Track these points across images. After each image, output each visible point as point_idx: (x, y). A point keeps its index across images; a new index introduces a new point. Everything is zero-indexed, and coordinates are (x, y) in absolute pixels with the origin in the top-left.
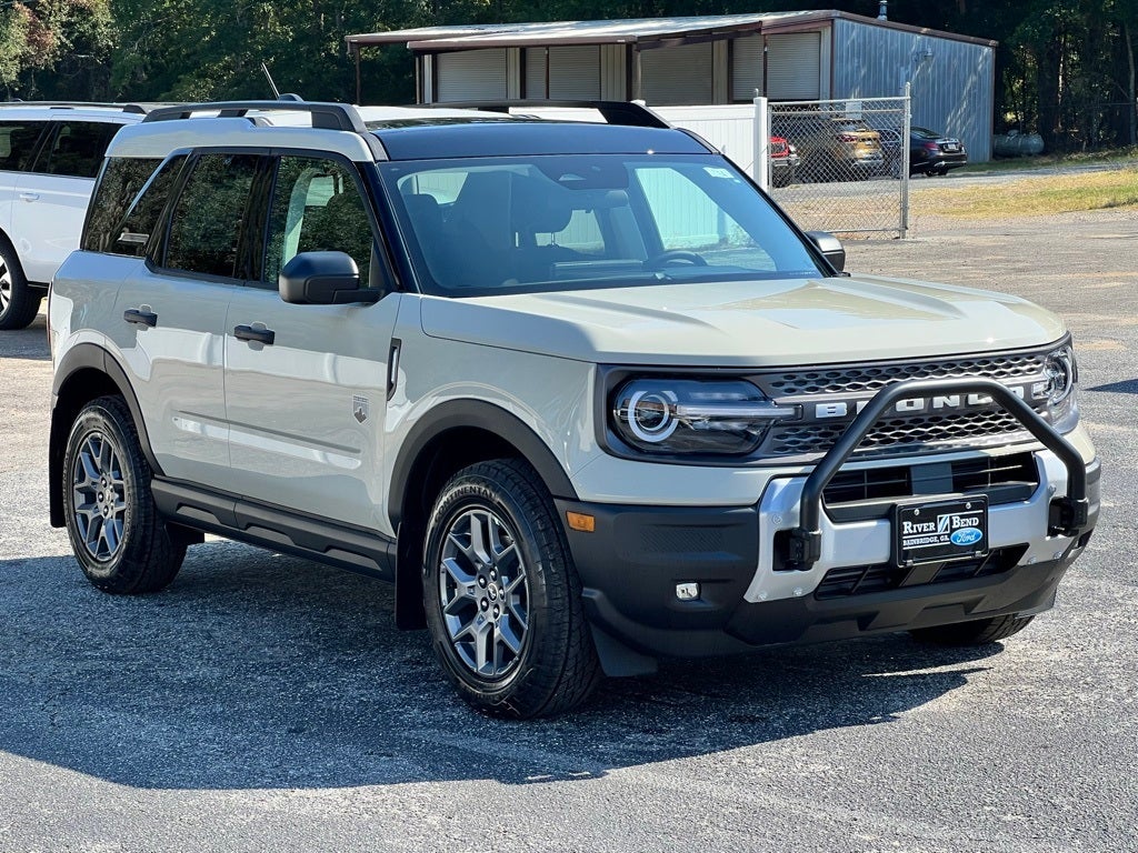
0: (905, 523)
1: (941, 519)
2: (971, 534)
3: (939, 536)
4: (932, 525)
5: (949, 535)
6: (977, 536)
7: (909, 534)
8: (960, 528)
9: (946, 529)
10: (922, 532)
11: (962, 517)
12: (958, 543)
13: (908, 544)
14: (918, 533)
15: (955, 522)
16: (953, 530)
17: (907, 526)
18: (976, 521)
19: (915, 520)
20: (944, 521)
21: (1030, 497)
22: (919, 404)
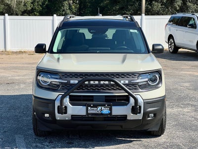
2: (107, 111)
3: (98, 111)
4: (96, 109)
5: (101, 111)
6: (109, 112)
7: (90, 110)
8: (104, 110)
10: (93, 110)
11: (104, 108)
13: (89, 112)
15: (102, 108)
17: (89, 108)
18: (109, 109)
19: (91, 107)
20: (99, 108)
21: (126, 105)
22: (97, 82)
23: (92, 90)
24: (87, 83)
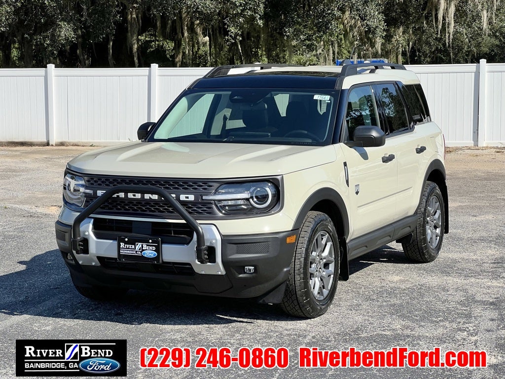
0: (121, 243)
1: (137, 244)
2: (152, 253)
3: (136, 252)
4: (133, 246)
5: (141, 252)
6: (155, 255)
7: (123, 248)
8: (146, 250)
9: (140, 249)
10: (129, 248)
11: (147, 245)
12: (145, 256)
13: (122, 252)
14: (127, 248)
15: (144, 247)
16: (143, 250)
17: (122, 245)
18: (154, 248)
19: (126, 243)
20: (139, 246)
21: (188, 244)
22: (138, 196)
23: (131, 211)
24: (122, 195)
